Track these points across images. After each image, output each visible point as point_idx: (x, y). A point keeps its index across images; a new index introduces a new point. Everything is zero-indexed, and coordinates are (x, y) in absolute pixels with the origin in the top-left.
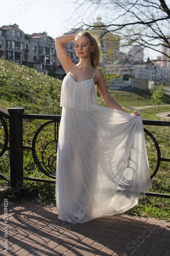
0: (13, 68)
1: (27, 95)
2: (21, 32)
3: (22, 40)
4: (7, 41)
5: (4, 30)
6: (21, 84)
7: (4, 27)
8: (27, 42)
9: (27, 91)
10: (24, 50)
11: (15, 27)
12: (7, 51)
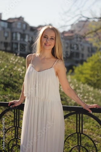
0: (7, 59)
1: (15, 86)
2: (27, 25)
3: (28, 32)
4: (12, 33)
5: (10, 23)
6: (11, 75)
7: (10, 19)
8: (32, 34)
9: (16, 82)
10: (29, 41)
11: (21, 19)
12: (12, 43)
